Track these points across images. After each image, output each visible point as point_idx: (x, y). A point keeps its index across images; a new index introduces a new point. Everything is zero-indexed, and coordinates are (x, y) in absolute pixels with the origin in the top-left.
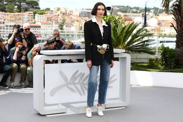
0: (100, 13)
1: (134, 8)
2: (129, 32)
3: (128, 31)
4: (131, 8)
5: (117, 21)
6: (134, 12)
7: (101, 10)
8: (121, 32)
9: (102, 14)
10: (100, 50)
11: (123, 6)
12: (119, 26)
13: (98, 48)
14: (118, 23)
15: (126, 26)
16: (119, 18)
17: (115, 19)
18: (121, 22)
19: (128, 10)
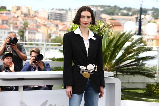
0: (84, 22)
1: (125, 8)
2: (118, 47)
3: (117, 45)
4: (121, 9)
5: (101, 30)
6: (124, 15)
7: (86, 18)
8: (107, 46)
9: (87, 23)
10: (83, 72)
11: (109, 6)
12: (104, 36)
13: (80, 69)
14: (103, 33)
15: (114, 38)
16: (104, 26)
17: (99, 27)
18: (107, 31)
19: (116, 11)
